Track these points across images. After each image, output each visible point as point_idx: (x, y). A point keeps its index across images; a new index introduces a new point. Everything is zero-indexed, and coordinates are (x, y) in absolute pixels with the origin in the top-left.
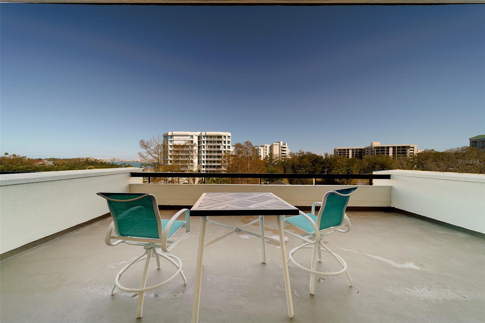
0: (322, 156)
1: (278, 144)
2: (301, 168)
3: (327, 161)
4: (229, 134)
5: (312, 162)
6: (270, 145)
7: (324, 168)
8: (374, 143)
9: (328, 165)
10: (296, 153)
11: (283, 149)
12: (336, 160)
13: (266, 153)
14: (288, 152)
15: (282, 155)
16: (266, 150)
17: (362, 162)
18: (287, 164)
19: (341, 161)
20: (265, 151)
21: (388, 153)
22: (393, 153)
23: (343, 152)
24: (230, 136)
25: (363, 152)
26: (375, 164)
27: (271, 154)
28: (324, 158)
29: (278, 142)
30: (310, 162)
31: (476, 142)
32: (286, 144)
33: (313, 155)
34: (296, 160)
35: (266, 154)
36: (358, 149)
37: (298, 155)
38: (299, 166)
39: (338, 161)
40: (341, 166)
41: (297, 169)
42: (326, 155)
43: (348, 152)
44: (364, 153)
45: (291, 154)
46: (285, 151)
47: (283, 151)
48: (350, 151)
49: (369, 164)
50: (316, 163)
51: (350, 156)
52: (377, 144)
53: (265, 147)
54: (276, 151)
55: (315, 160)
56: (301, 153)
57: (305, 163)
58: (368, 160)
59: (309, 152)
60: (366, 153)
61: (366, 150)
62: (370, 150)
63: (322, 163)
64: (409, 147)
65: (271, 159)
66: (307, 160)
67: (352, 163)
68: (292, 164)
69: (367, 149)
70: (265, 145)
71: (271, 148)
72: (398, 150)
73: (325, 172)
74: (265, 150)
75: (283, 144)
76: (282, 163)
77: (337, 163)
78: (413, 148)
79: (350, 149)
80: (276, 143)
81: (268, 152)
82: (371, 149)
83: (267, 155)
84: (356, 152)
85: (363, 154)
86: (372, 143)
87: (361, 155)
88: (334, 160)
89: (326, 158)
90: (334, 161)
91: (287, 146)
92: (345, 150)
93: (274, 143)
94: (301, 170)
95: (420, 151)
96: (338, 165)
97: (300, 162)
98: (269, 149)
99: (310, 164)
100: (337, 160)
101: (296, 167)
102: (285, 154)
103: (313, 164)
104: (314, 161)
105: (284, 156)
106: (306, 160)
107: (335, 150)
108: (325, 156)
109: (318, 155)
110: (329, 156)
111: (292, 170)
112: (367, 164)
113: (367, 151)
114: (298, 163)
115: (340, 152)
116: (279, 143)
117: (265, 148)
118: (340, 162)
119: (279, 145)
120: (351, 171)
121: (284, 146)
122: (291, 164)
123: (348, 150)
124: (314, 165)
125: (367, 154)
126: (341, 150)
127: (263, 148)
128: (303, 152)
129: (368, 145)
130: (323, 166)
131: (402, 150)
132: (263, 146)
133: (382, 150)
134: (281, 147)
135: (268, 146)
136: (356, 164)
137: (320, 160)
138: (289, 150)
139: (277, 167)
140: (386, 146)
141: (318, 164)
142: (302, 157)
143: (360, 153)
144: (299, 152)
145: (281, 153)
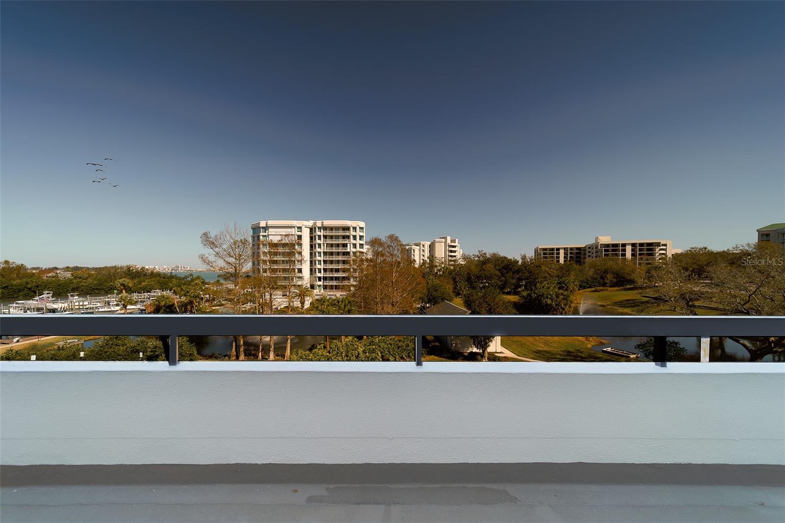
0: (517, 260)
1: (444, 240)
2: (482, 280)
3: (525, 267)
4: (362, 224)
5: (500, 270)
6: (429, 243)
7: (520, 279)
8: (600, 238)
9: (527, 274)
11: (451, 249)
12: (540, 267)
13: (423, 255)
14: (459, 254)
15: (450, 258)
16: (423, 250)
17: (582, 269)
18: (459, 274)
19: (547, 267)
20: (422, 253)
21: (624, 255)
22: (633, 255)
23: (550, 254)
24: (363, 228)
25: (582, 252)
26: (606, 272)
27: (432, 257)
28: (520, 264)
29: (443, 238)
30: (497, 270)
31: (768, 235)
32: (457, 240)
33: (502, 258)
34: (473, 267)
35: (423, 258)
36: (574, 248)
37: (476, 259)
38: (479, 277)
39: (543, 268)
40: (548, 276)
41: (476, 282)
42: (524, 258)
43: (558, 254)
44: (585, 254)
45: (464, 257)
46: (455, 252)
47: (451, 251)
48: (562, 252)
49: (596, 272)
50: (508, 272)
51: (562, 261)
52: (605, 240)
53: (422, 246)
54: (440, 252)
55: (505, 266)
56: (481, 255)
57: (489, 272)
58: (593, 266)
59: (494, 254)
60: (588, 254)
61: (588, 250)
62: (594, 250)
63: (518, 271)
64: (658, 244)
65: (432, 265)
66: (492, 267)
67: (567, 272)
68: (467, 274)
69: (589, 248)
70: (421, 242)
71: (432, 247)
72: (640, 250)
73: (522, 285)
75: (451, 240)
76: (451, 272)
77: (542, 271)
78: (665, 245)
79: (562, 248)
80: (440, 238)
81: (427, 254)
82: (597, 248)
83: (426, 258)
84: (571, 253)
85: (582, 256)
86: (597, 239)
87: (579, 257)
88: (537, 267)
89: (524, 263)
90: (537, 268)
91: (458, 243)
92: (553, 249)
93: (436, 240)
94: (482, 283)
95: (677, 251)
96: (543, 275)
97: (480, 271)
98: (429, 249)
99: (497, 273)
100: (542, 266)
101: (473, 278)
102: (455, 256)
103: (501, 273)
104: (503, 268)
105: (453, 261)
106: (489, 267)
107: (536, 251)
108: (522, 259)
109: (509, 258)
110: (529, 260)
111: (467, 283)
112: (591, 273)
113: (589, 252)
114: (475, 271)
115: (544, 254)
116: (445, 238)
117: (422, 248)
118: (547, 269)
119: (445, 242)
120: (566, 285)
121: (453, 244)
122: (465, 273)
123: (558, 249)
124: (503, 275)
125: (589, 256)
126: (546, 249)
127: (418, 247)
128: (485, 254)
129: (592, 241)
130: (518, 276)
131: (647, 249)
132: (418, 243)
133: (614, 249)
134: (448, 246)
135: (427, 244)
136: (573, 273)
137: (513, 266)
138: (461, 250)
139: (442, 278)
140: (621, 242)
141: (511, 274)
142: (484, 262)
143: (578, 255)
144: (477, 253)
145: (448, 255)
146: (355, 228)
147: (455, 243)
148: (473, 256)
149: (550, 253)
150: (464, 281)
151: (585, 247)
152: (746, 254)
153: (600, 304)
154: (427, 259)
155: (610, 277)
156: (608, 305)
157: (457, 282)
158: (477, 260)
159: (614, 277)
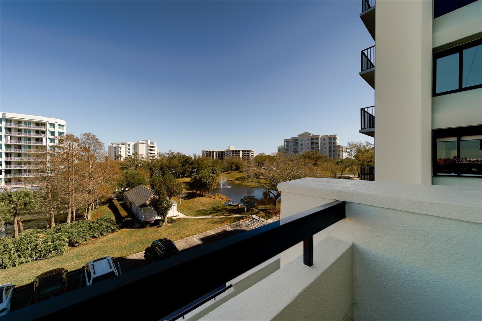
0: (192, 157)
1: (145, 142)
2: (170, 169)
3: (196, 161)
4: (63, 122)
5: (182, 163)
7: (193, 168)
8: (231, 147)
9: (197, 165)
10: (166, 153)
11: (151, 148)
12: (204, 161)
14: (156, 152)
16: (129, 148)
17: (223, 162)
18: (154, 165)
21: (239, 156)
22: (242, 156)
24: (63, 126)
25: (223, 154)
27: (136, 153)
28: (193, 159)
29: (145, 141)
30: (180, 162)
32: (155, 143)
33: (183, 155)
34: (164, 161)
36: (220, 151)
37: (168, 156)
39: (205, 162)
40: (207, 166)
41: (166, 170)
42: (195, 156)
43: (213, 154)
44: (224, 155)
45: (159, 154)
46: (153, 150)
47: (151, 150)
48: (215, 153)
49: (228, 164)
50: (186, 164)
51: (214, 158)
52: (232, 148)
54: (142, 150)
55: (185, 161)
56: (171, 153)
57: (175, 164)
58: (227, 161)
59: (178, 153)
60: (226, 155)
61: (226, 153)
62: (228, 153)
63: (192, 164)
64: (251, 151)
65: (135, 160)
66: (177, 161)
68: (161, 165)
69: (226, 152)
70: (127, 143)
71: (136, 147)
72: (245, 153)
73: (194, 172)
75: (151, 143)
76: (148, 164)
77: (204, 163)
78: (253, 152)
79: (215, 151)
80: (143, 141)
81: (132, 151)
82: (229, 152)
84: (219, 154)
85: (223, 156)
86: (229, 147)
87: (222, 156)
88: (202, 161)
89: (195, 158)
90: (202, 162)
91: (156, 145)
92: (210, 152)
93: (139, 142)
94: (170, 171)
95: (257, 154)
96: (205, 165)
97: (169, 163)
98: (133, 148)
99: (180, 164)
101: (165, 168)
102: (154, 154)
103: (182, 165)
104: (184, 162)
105: (151, 156)
106: (175, 161)
107: (202, 152)
108: (194, 156)
109: (187, 155)
110: (198, 157)
111: (160, 171)
112: (226, 164)
113: (226, 154)
114: (166, 163)
115: (207, 154)
116: (147, 141)
118: (207, 162)
119: (147, 144)
120: (215, 171)
121: (152, 145)
122: (159, 165)
123: (213, 152)
124: (183, 166)
125: (226, 156)
126: (207, 151)
127: (125, 146)
128: (173, 153)
129: (226, 149)
130: (192, 166)
131: (247, 153)
133: (236, 152)
134: (149, 146)
135: (132, 144)
136: (219, 164)
137: (189, 160)
138: (158, 150)
139: (141, 168)
140: (238, 149)
141: (188, 165)
142: (172, 157)
143: (221, 155)
144: (168, 152)
145: (149, 153)
146: (53, 125)
147: (154, 144)
149: (209, 153)
150: (158, 170)
151: (225, 151)
153: (229, 180)
155: (233, 166)
156: (233, 180)
157: (154, 171)
158: (168, 157)
159: (235, 166)
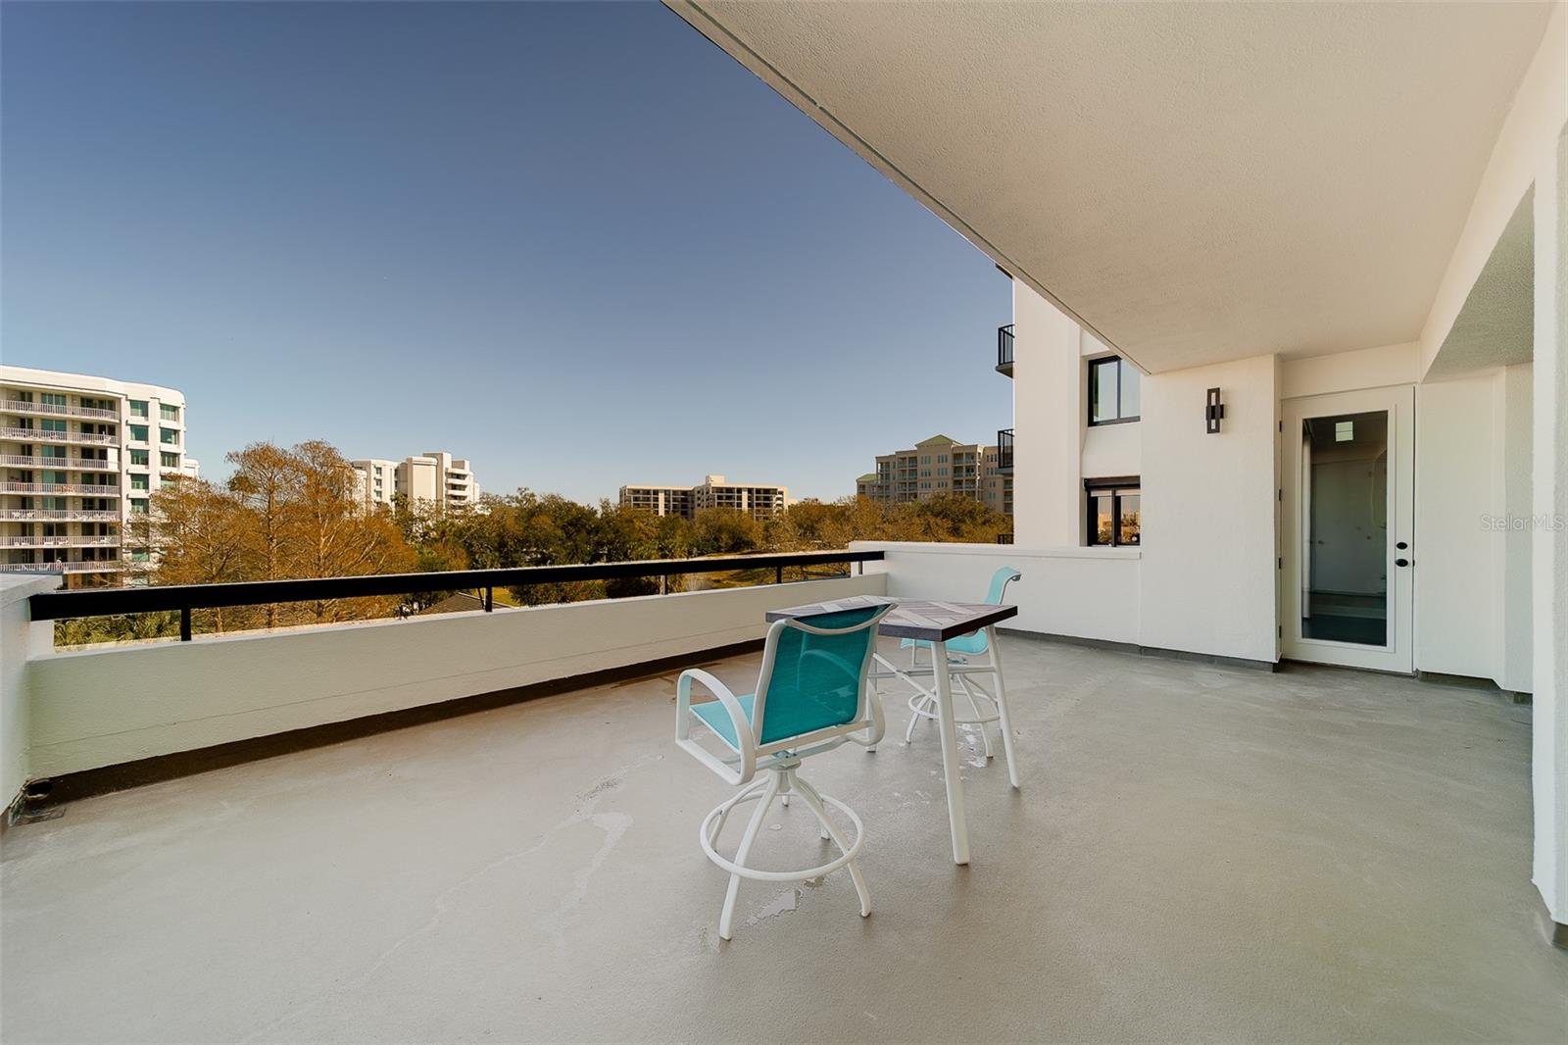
0: (595, 508)
1: (434, 460)
2: (529, 547)
3: (608, 523)
4: (174, 398)
5: (563, 528)
6: (396, 465)
7: (600, 544)
8: (712, 477)
9: (611, 536)
10: (508, 496)
11: (454, 481)
12: (632, 522)
13: (379, 493)
14: (472, 493)
15: (453, 502)
16: (379, 482)
17: (691, 526)
18: (480, 536)
19: (643, 522)
20: (374, 485)
21: (740, 505)
22: (750, 505)
23: (645, 499)
24: (175, 409)
25: (690, 499)
26: (720, 530)
27: (402, 499)
28: (599, 516)
29: (433, 455)
30: (558, 527)
31: (864, 486)
32: (467, 463)
33: (566, 504)
34: (510, 522)
35: (378, 499)
36: (678, 491)
37: (514, 505)
38: (523, 542)
39: (638, 524)
40: (644, 539)
41: (516, 551)
42: (605, 505)
43: (657, 499)
44: (693, 502)
45: (486, 500)
46: (462, 487)
47: (454, 487)
48: (661, 496)
49: (708, 532)
50: (578, 531)
51: (662, 512)
52: (719, 481)
53: (374, 471)
54: (425, 487)
55: (574, 522)
56: (524, 497)
57: (544, 532)
58: (705, 521)
59: (553, 497)
60: (697, 502)
61: (697, 496)
62: (705, 497)
63: (597, 530)
64: (775, 491)
65: (406, 519)
66: (549, 522)
67: (670, 530)
68: (499, 535)
69: (699, 492)
70: (373, 461)
71: (402, 474)
72: (757, 498)
73: (602, 555)
74: (374, 482)
75: (453, 462)
76: (459, 533)
77: (635, 528)
78: (781, 493)
79: (662, 491)
80: (425, 455)
81: (389, 490)
82: (707, 493)
83: (386, 499)
84: (674, 500)
85: (690, 506)
86: (707, 478)
87: (685, 507)
88: (627, 522)
89: (606, 514)
90: (626, 525)
91: (470, 470)
92: (648, 492)
93: (414, 458)
94: (527, 553)
95: (795, 502)
96: (635, 535)
97: (526, 529)
98: (393, 479)
99: (559, 532)
100: (635, 520)
101: (511, 543)
102: (464, 498)
103: (567, 533)
104: (570, 524)
105: (460, 507)
106: (544, 522)
107: (622, 493)
108: (603, 508)
109: (580, 504)
110: (613, 509)
111: (497, 554)
112: (702, 532)
113: (699, 499)
114: (514, 528)
115: (636, 499)
116: (439, 457)
117: (374, 473)
118: (641, 525)
119: (439, 466)
120: (670, 551)
121: (458, 471)
122: (494, 534)
123: (656, 492)
124: (569, 537)
125: (699, 505)
126: (638, 491)
127: (364, 473)
128: (533, 495)
129: (701, 483)
130: (596, 539)
131: (763, 497)
132: (361, 463)
133: (728, 495)
134: (446, 473)
135: (389, 467)
136: (679, 532)
137: (588, 520)
138: (477, 485)
139: (440, 545)
140: (736, 486)
141: (584, 534)
142: (531, 512)
143: (683, 502)
144: (515, 493)
145: (446, 495)
146: (141, 407)
147: (463, 468)
148: (507, 500)
149: (643, 498)
150: (491, 551)
151: (693, 491)
152: (846, 508)
153: (714, 578)
154: (389, 502)
155: (724, 536)
156: (724, 580)
157: (476, 553)
158: (517, 508)
159: (730, 538)
